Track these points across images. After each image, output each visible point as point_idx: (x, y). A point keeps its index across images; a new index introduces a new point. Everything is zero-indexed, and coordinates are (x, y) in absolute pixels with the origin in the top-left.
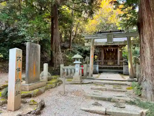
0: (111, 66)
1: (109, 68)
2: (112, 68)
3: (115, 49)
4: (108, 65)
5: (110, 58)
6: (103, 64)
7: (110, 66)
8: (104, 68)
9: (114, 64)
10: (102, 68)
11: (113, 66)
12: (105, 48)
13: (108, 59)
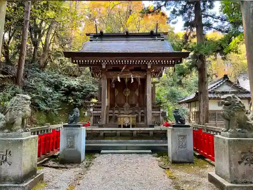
0: (129, 127)
1: (123, 135)
2: (131, 135)
3: (138, 77)
4: (120, 126)
5: (127, 104)
6: (104, 123)
7: (124, 127)
8: (106, 136)
9: (137, 121)
10: (102, 134)
11: (133, 126)
12: (111, 74)
13: (121, 106)
